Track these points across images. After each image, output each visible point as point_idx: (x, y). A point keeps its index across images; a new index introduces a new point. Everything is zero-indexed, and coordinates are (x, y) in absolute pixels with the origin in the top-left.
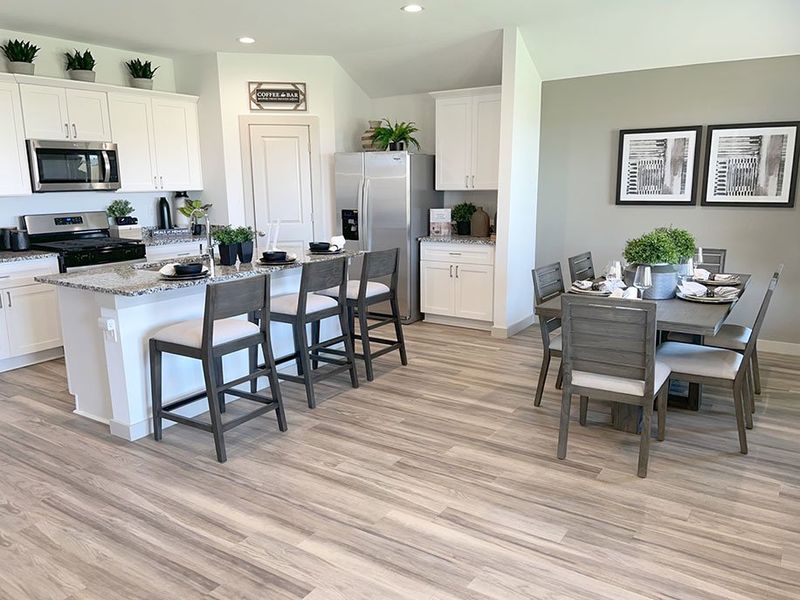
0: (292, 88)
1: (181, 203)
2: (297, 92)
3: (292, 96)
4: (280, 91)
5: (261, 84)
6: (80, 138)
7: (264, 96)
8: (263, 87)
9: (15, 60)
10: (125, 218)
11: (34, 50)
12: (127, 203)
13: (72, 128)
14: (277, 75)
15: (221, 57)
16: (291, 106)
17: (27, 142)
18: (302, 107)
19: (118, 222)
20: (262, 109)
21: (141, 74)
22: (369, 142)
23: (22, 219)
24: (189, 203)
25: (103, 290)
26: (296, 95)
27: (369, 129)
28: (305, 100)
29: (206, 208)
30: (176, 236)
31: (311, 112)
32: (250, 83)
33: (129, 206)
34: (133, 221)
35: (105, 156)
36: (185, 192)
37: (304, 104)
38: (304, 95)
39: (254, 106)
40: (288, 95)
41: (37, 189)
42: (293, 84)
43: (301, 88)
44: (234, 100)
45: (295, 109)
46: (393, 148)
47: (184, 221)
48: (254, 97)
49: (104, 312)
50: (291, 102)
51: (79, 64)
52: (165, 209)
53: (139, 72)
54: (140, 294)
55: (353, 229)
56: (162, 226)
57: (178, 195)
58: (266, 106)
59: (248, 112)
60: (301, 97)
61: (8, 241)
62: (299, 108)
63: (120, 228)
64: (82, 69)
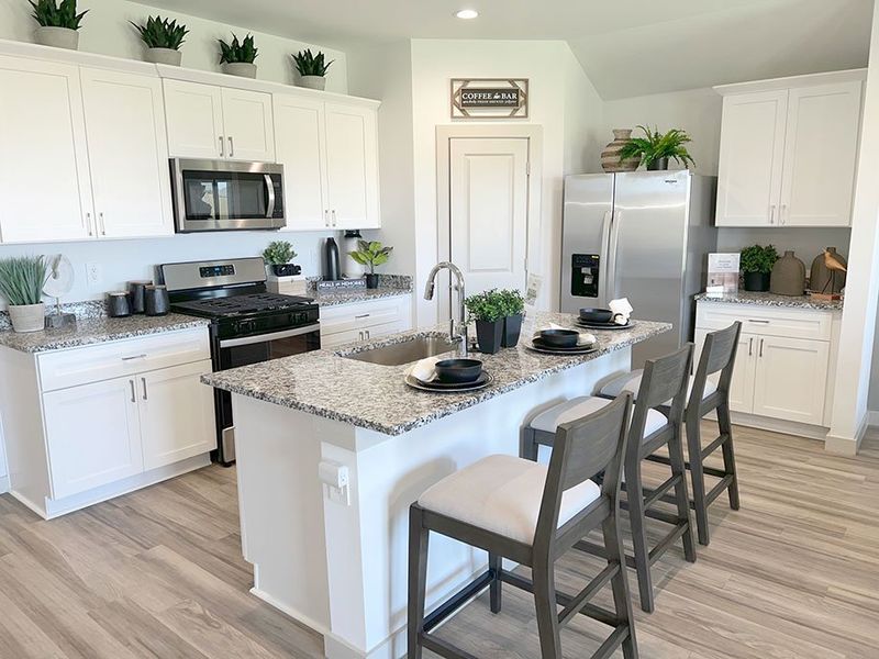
0: (508, 85)
1: (353, 245)
2: (517, 91)
3: (509, 97)
4: (493, 91)
5: (467, 81)
6: (237, 157)
7: (472, 98)
8: (471, 85)
9: (156, 46)
10: (286, 266)
11: (181, 31)
12: (287, 246)
13: (227, 143)
14: (489, 69)
15: (417, 45)
16: (507, 112)
17: (171, 162)
18: (521, 112)
19: (278, 271)
20: (467, 116)
21: (311, 69)
22: (616, 159)
23: (159, 269)
24: (365, 246)
25: (332, 415)
26: (514, 96)
27: (612, 141)
28: (526, 102)
29: (385, 251)
30: (347, 290)
31: (534, 119)
32: (453, 80)
33: (291, 250)
34: (295, 270)
35: (269, 181)
36: (358, 231)
37: (524, 108)
38: (526, 96)
39: (457, 112)
40: (504, 95)
41: (182, 228)
42: (511, 81)
43: (521, 86)
44: (431, 104)
45: (511, 116)
46: (653, 167)
47: (356, 269)
48: (458, 99)
49: (329, 451)
50: (508, 105)
51: (237, 55)
52: (333, 253)
53: (309, 67)
54: (408, 429)
55: (587, 281)
56: (328, 277)
57: (350, 234)
58: (473, 112)
59: (447, 121)
60: (521, 99)
61: (141, 302)
62: (518, 114)
63: (281, 279)
64: (240, 61)
